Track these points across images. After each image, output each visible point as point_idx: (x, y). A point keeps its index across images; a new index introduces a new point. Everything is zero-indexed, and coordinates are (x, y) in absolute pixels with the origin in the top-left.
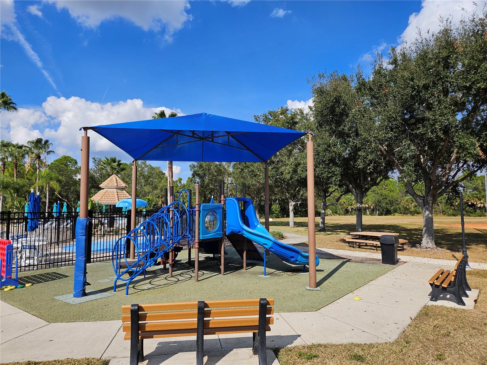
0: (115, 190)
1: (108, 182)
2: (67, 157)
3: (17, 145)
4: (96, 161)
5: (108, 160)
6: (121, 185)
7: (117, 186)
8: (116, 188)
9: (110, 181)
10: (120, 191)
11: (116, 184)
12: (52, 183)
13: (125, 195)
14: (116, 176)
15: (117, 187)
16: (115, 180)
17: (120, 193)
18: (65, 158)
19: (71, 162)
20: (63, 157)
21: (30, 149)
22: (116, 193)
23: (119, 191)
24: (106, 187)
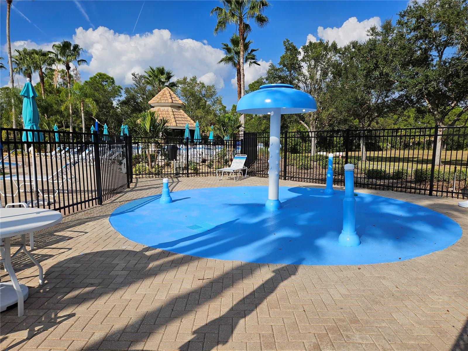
0: (170, 108)
1: (159, 97)
2: (103, 74)
3: (40, 52)
4: (136, 78)
5: (154, 71)
6: (177, 102)
7: (172, 102)
8: (171, 106)
9: (162, 96)
10: (176, 110)
11: (170, 100)
12: (87, 100)
13: (183, 116)
14: (170, 90)
15: (173, 104)
16: (169, 94)
17: (176, 113)
18: (101, 75)
19: (107, 81)
20: (98, 74)
21: (56, 55)
22: (171, 113)
23: (174, 110)
24: (157, 104)
